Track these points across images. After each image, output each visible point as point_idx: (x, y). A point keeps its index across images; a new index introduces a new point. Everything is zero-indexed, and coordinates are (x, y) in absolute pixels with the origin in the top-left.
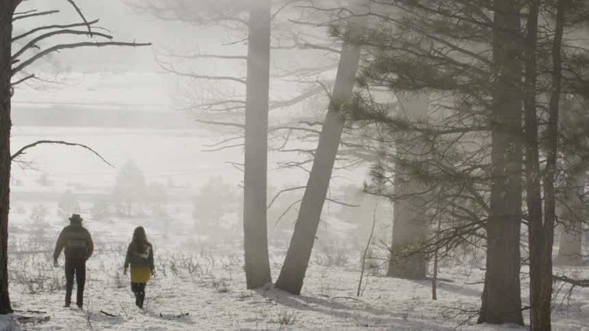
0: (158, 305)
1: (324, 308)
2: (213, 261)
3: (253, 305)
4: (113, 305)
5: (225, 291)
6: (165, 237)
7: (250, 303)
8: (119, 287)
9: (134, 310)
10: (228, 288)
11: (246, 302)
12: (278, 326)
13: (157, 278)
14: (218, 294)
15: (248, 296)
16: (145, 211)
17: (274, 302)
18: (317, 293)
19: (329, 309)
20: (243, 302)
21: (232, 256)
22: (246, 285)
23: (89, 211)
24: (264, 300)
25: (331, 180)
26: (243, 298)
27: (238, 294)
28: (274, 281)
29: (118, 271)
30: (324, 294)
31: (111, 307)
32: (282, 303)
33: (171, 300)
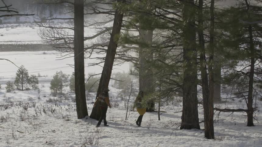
0: (41, 127)
1: (112, 126)
2: (61, 108)
3: (81, 126)
4: (21, 128)
5: (68, 120)
6: (39, 98)
7: (80, 125)
8: (22, 120)
9: (31, 130)
10: (69, 119)
11: (79, 124)
12: (94, 134)
13: (38, 116)
14: (66, 122)
15: (79, 122)
16: (29, 87)
17: (90, 124)
18: (108, 119)
19: (114, 126)
20: (77, 125)
21: (69, 105)
22: (77, 117)
23: (5, 88)
24: (86, 123)
25: (112, 70)
26: (76, 123)
27: (74, 121)
28: (89, 115)
29: (21, 114)
30: (112, 120)
31: (21, 129)
32: (94, 124)
33: (46, 125)
